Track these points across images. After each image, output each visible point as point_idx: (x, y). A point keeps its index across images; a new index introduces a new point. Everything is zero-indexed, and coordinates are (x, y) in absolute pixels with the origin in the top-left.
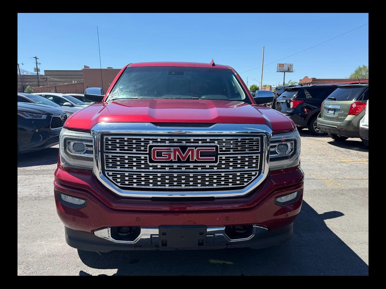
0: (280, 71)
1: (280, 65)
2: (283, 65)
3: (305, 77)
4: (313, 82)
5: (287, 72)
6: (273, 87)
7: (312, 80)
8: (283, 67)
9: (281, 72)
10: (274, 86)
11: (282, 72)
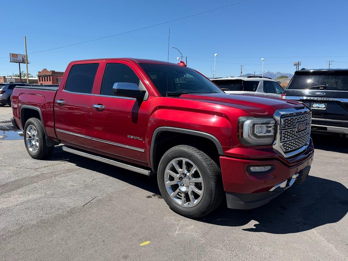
0: (15, 61)
1: (13, 55)
2: (17, 55)
3: (44, 69)
4: (52, 74)
5: (21, 63)
6: (8, 78)
7: (51, 72)
8: (17, 57)
9: (15, 63)
10: (8, 76)
11: (17, 62)
